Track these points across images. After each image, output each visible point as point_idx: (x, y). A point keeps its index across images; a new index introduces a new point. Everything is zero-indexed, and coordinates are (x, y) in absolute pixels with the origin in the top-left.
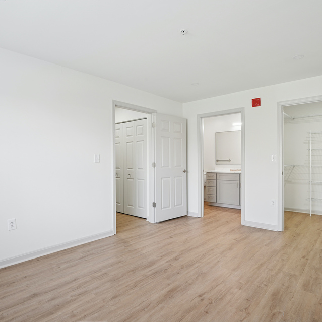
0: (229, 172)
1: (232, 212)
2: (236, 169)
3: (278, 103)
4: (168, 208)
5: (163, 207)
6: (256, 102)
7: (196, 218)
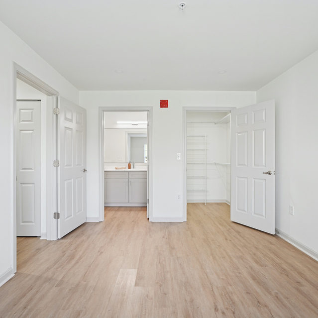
0: (114, 170)
1: (125, 210)
2: (120, 167)
3: (183, 107)
4: (70, 217)
5: (66, 217)
6: (164, 104)
7: (97, 223)
